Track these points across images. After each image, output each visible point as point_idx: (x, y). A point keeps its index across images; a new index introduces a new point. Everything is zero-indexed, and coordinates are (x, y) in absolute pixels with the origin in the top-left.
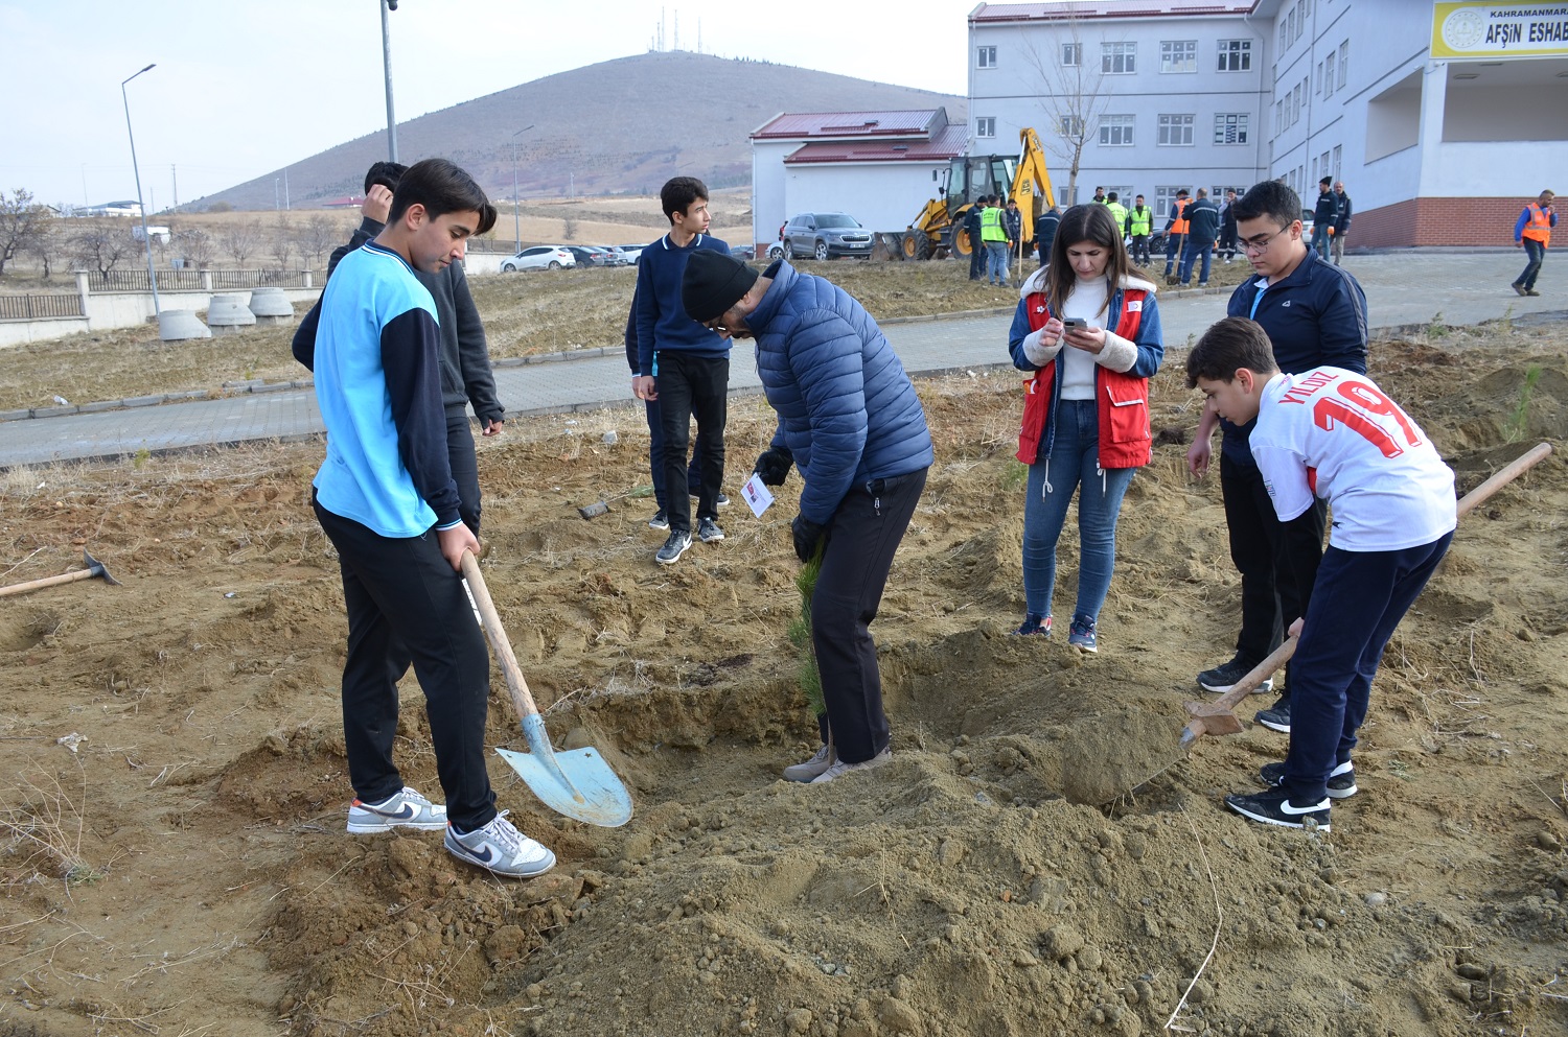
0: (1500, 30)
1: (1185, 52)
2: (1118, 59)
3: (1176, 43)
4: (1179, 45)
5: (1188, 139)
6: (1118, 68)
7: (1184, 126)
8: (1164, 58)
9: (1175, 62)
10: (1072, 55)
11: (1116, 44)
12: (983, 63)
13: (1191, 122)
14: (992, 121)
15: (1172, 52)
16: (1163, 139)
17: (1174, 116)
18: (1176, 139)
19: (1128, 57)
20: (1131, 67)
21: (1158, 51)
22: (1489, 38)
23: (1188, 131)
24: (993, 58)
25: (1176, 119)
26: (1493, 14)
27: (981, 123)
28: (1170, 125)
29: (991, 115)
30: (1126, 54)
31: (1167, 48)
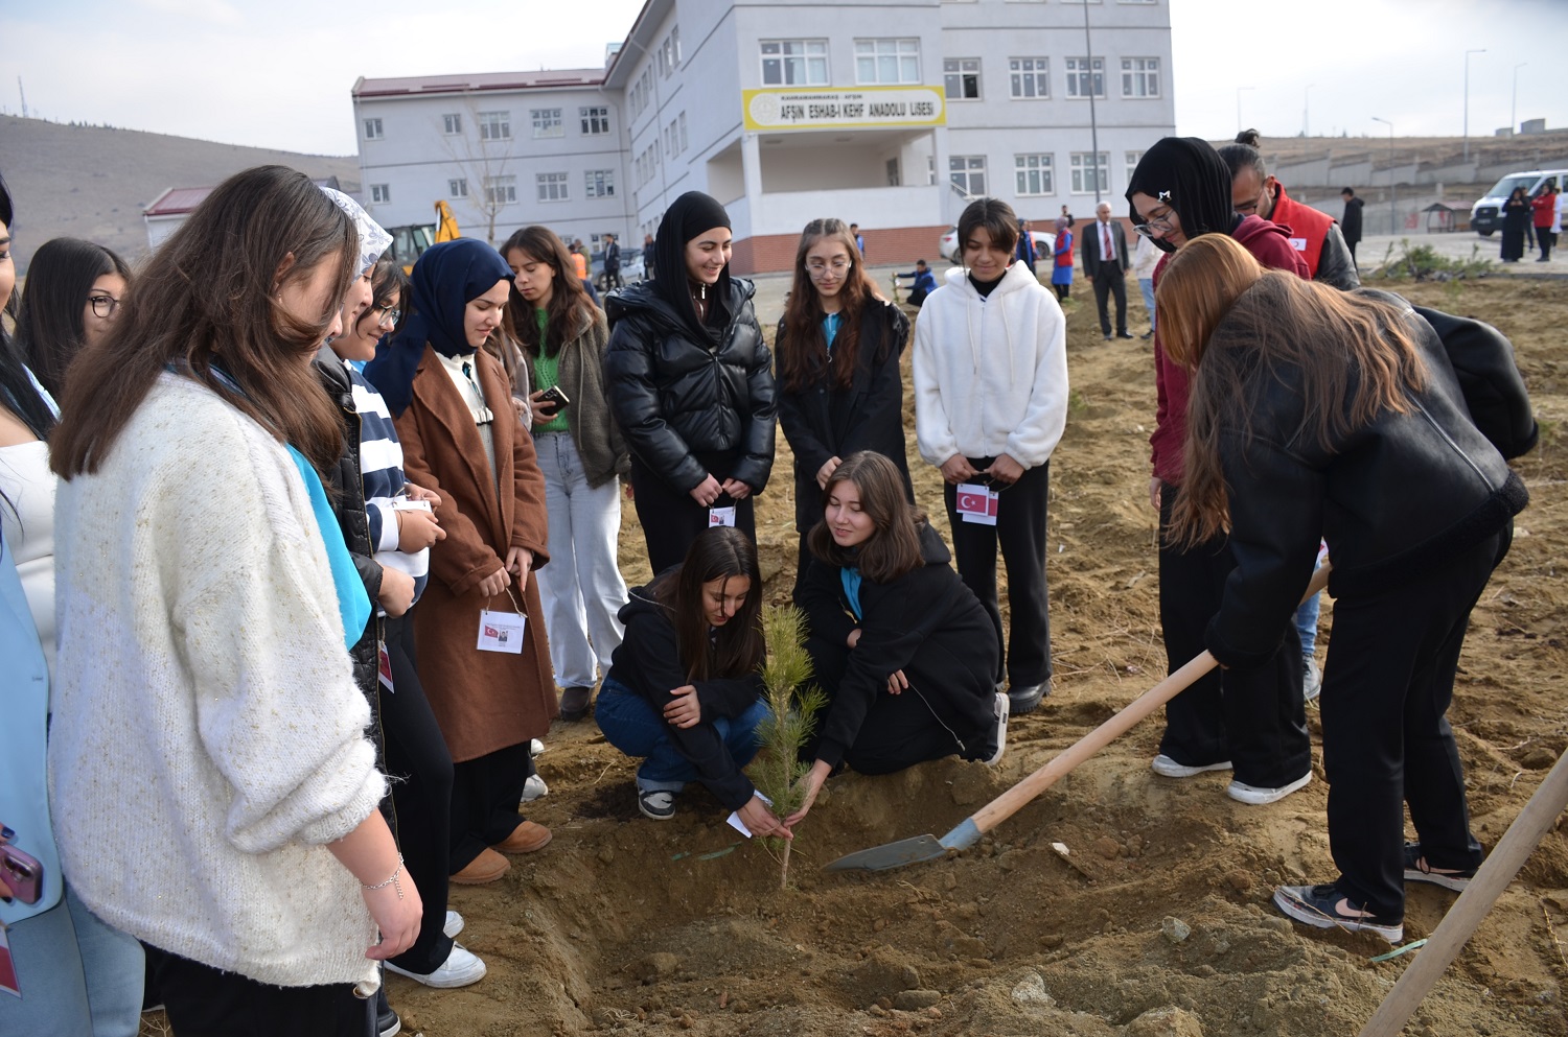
0: (790, 109)
1: (553, 119)
2: (495, 127)
3: (544, 111)
4: (546, 113)
5: (564, 195)
6: (495, 135)
7: (559, 183)
8: (535, 124)
9: (545, 127)
10: (453, 124)
11: (491, 113)
12: (370, 134)
13: (565, 179)
14: (385, 188)
15: (541, 120)
16: (542, 195)
17: (550, 175)
18: (554, 195)
19: (503, 125)
20: (506, 133)
21: (529, 120)
22: (783, 115)
23: (564, 188)
24: (379, 130)
25: (552, 177)
26: (783, 98)
27: (376, 191)
28: (547, 183)
29: (384, 182)
30: (501, 122)
31: (536, 115)
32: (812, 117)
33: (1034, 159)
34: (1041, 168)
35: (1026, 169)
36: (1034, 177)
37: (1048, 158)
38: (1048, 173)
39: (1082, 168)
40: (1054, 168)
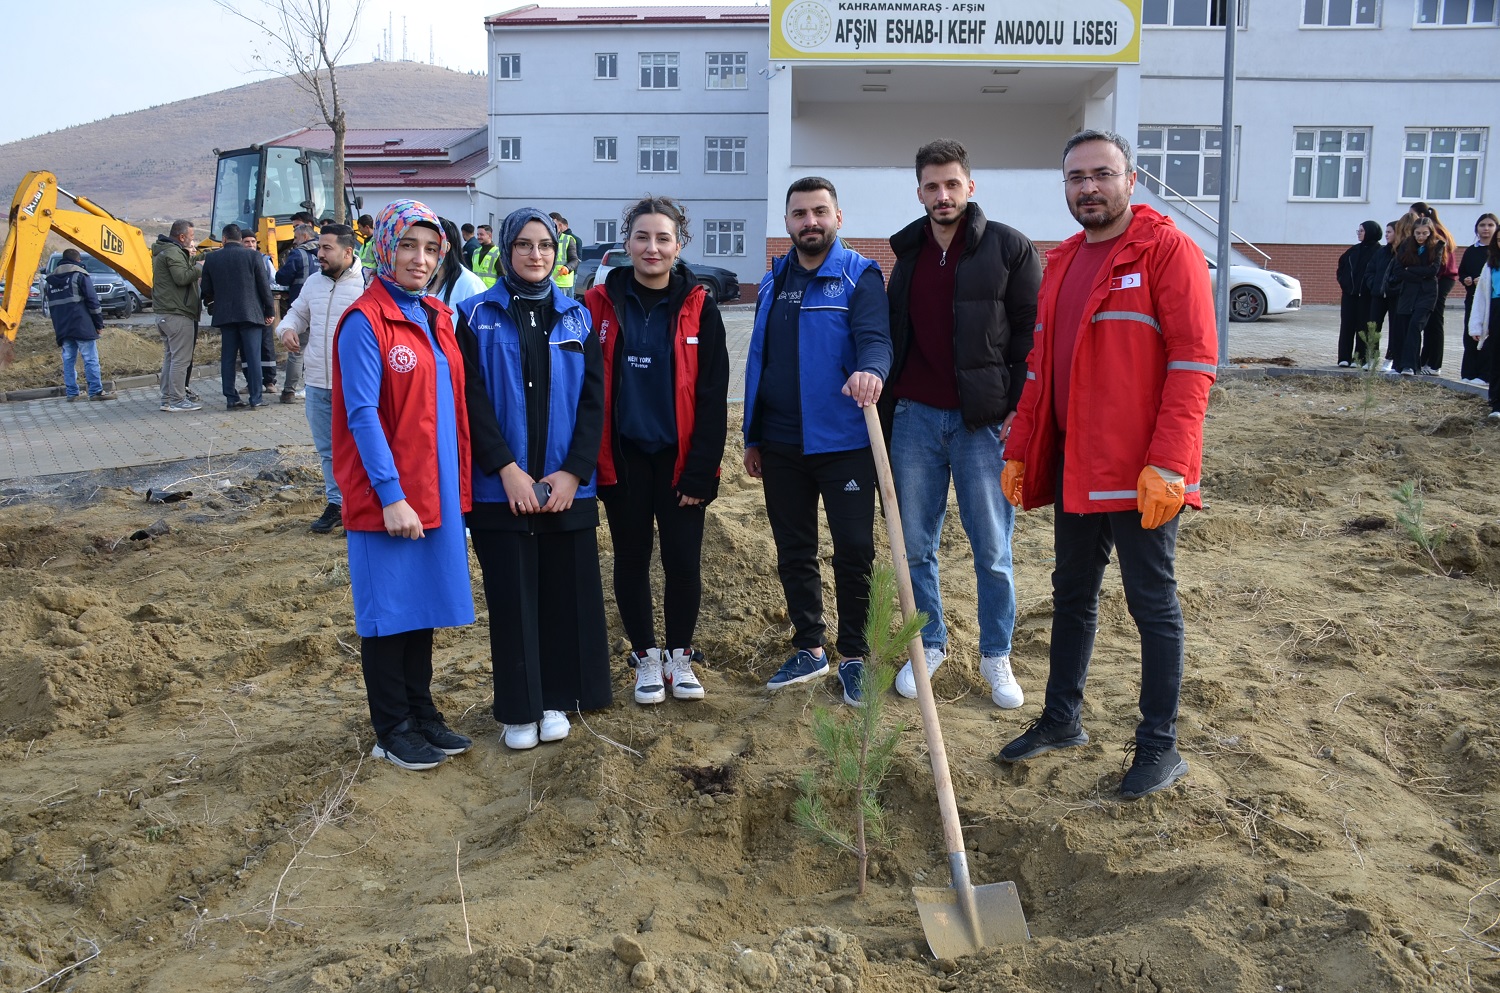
0: (852, 26)
1: (735, 65)
2: (659, 71)
3: (724, 55)
4: (727, 57)
5: (740, 167)
6: (659, 83)
7: (735, 150)
8: (711, 71)
9: (724, 76)
10: (607, 66)
11: (656, 54)
12: (505, 74)
13: (743, 146)
14: (517, 142)
15: (719, 65)
16: (711, 165)
17: (723, 140)
18: (726, 167)
19: (670, 70)
20: (673, 82)
21: (703, 64)
22: (839, 36)
23: (740, 156)
24: (517, 68)
25: (726, 142)
26: (841, 6)
27: (505, 145)
28: (719, 149)
29: (515, 135)
30: (667, 66)
31: (714, 60)
32: (890, 40)
33: (1332, 137)
34: (1345, 154)
35: (1315, 154)
36: (1329, 170)
37: (1361, 137)
38: (1358, 162)
39: (1426, 155)
40: (1369, 154)
